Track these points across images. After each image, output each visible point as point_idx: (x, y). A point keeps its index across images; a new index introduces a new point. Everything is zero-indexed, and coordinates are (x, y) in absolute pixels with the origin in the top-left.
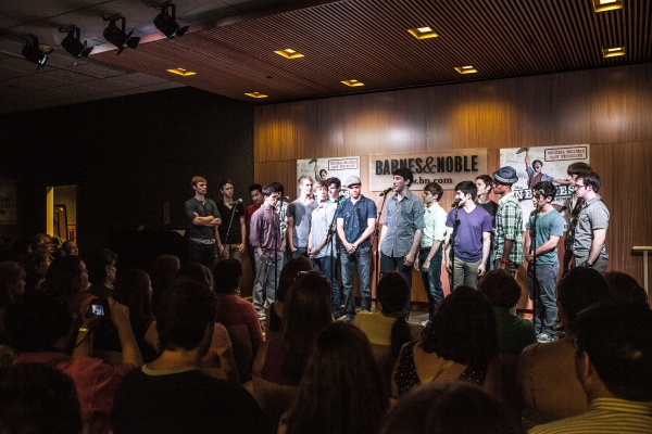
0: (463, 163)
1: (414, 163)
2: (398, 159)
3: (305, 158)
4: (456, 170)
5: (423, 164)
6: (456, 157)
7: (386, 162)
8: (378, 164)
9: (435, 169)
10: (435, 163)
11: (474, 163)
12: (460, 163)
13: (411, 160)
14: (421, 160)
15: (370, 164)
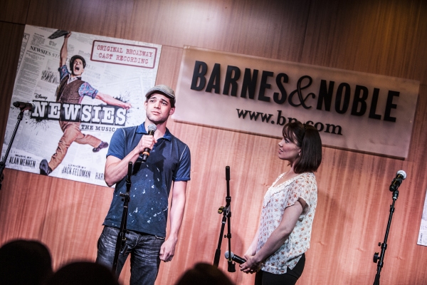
0: (369, 102)
1: (272, 82)
2: (242, 66)
3: (46, 24)
4: (354, 113)
5: (290, 88)
6: (359, 88)
7: (217, 67)
8: (200, 69)
9: (312, 103)
10: (315, 89)
11: (390, 106)
12: (363, 101)
13: (267, 74)
14: (286, 78)
15: (182, 65)
